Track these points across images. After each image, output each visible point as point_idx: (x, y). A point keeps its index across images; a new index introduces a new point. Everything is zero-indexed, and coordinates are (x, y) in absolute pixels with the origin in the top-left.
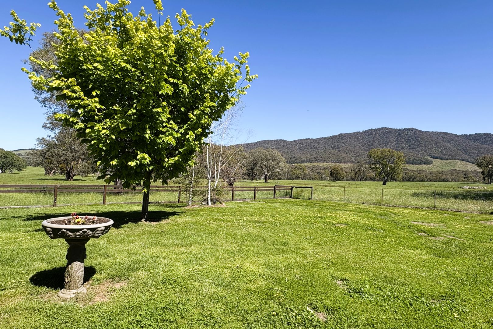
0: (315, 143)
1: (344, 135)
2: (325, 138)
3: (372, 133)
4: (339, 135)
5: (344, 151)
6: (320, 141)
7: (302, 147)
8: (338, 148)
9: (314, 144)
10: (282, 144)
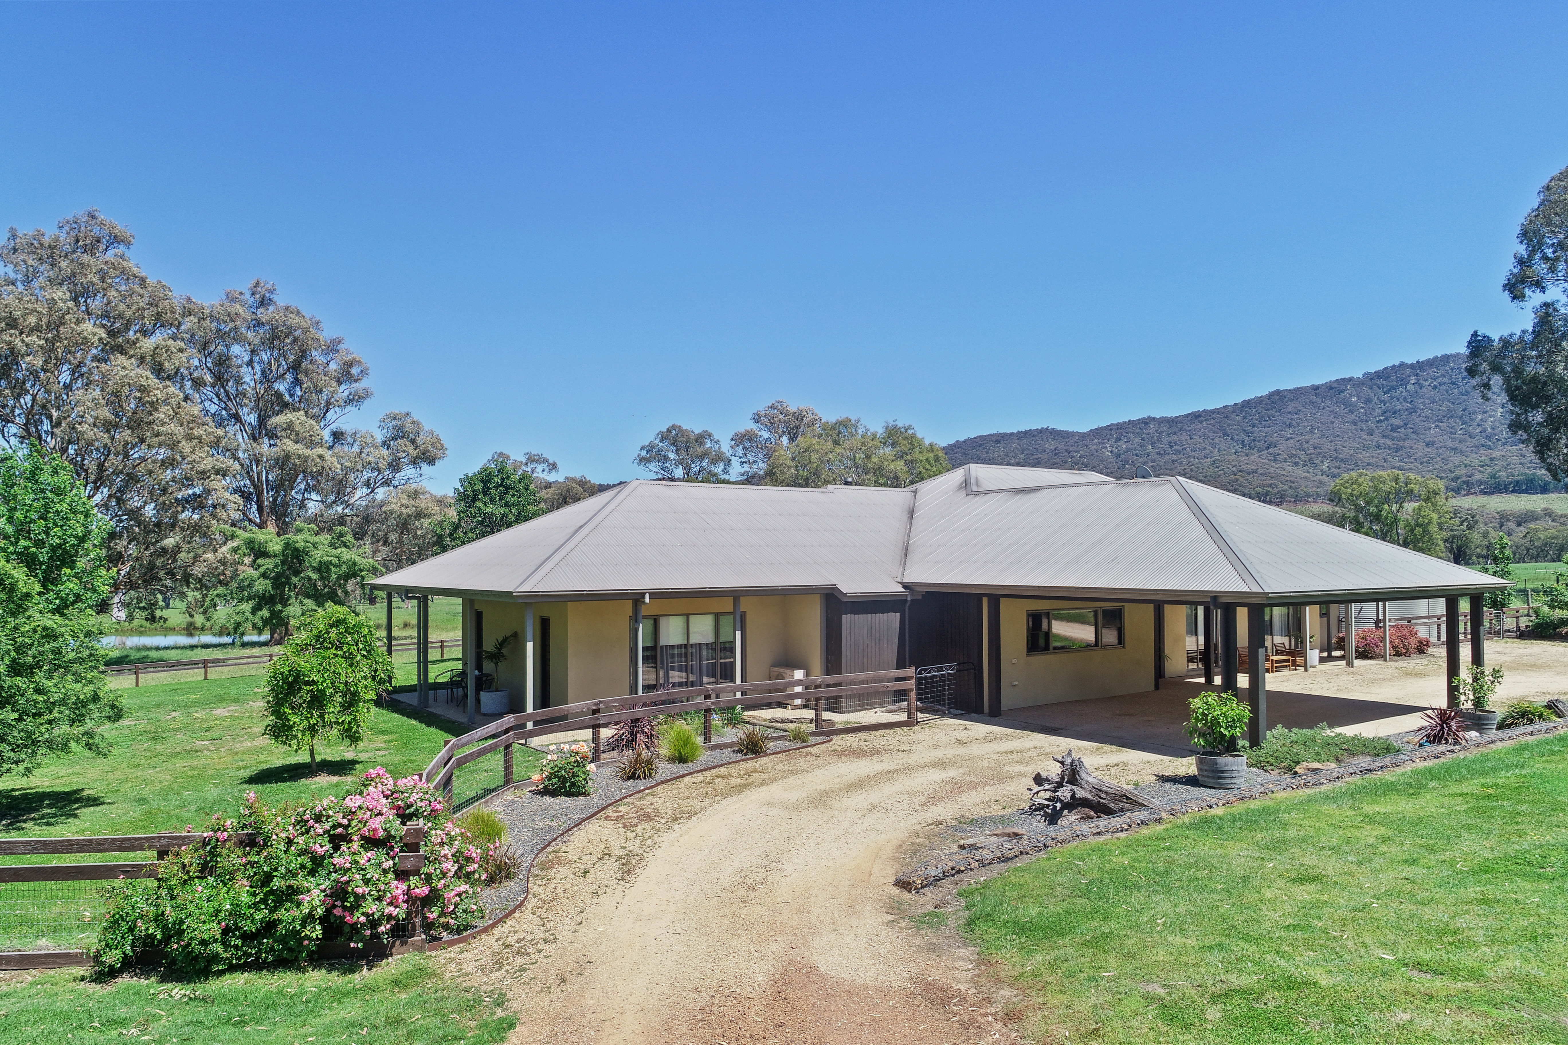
0: (1175, 433)
1: (1292, 396)
2: (1213, 412)
3: (1403, 382)
4: (1271, 395)
5: (1295, 456)
6: (1196, 425)
7: (1128, 450)
8: (1268, 448)
9: (1175, 438)
10: (1050, 445)
